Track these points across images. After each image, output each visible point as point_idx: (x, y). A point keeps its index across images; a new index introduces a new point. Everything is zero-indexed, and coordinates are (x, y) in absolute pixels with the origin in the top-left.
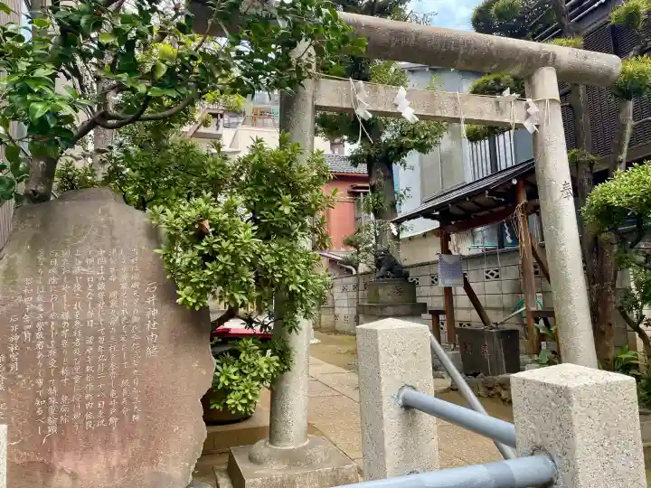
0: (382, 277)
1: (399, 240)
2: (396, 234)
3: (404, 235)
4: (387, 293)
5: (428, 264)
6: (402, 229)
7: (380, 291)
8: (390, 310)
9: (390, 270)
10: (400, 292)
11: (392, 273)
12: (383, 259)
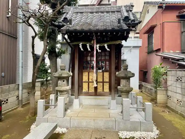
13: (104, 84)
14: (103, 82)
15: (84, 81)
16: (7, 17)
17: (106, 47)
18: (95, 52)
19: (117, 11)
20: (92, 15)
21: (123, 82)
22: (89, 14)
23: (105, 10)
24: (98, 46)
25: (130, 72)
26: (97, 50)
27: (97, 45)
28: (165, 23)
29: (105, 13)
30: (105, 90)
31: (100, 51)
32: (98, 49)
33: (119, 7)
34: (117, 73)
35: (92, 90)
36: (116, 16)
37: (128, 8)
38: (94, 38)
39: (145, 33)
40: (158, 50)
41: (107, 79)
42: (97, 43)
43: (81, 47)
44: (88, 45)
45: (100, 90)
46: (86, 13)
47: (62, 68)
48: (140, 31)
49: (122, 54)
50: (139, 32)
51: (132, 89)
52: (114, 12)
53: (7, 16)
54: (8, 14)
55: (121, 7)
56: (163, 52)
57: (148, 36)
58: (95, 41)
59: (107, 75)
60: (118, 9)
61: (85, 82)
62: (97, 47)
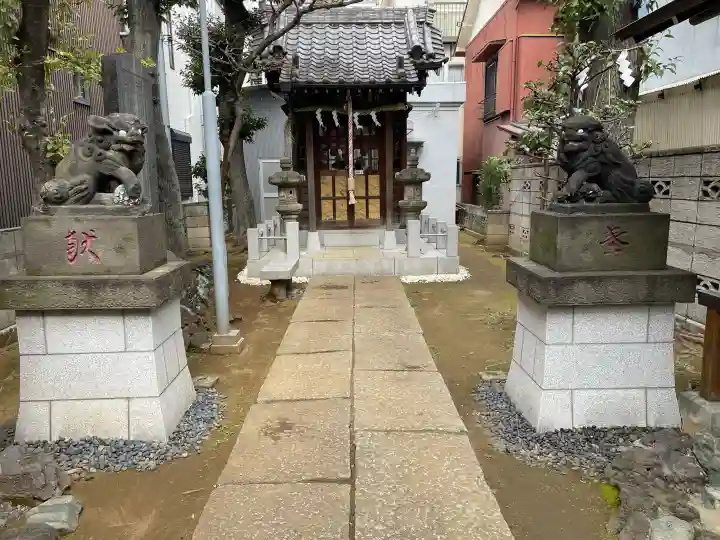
0: (571, 199)
1: (636, 97)
2: (629, 81)
3: (650, 86)
4: (583, 245)
5: (699, 152)
6: (648, 70)
7: (563, 239)
8: (582, 292)
9: (598, 179)
10: (620, 243)
11: (602, 186)
12: (582, 150)
13: (370, 201)
14: (367, 198)
15: (323, 195)
16: (121, 37)
17: (374, 118)
18: (351, 131)
19: (396, 23)
20: (336, 31)
21: (409, 191)
22: (328, 29)
23: (366, 19)
24: (356, 114)
25: (422, 170)
26: (354, 125)
27: (354, 113)
28: (523, 40)
29: (367, 29)
30: (371, 216)
31: (361, 127)
32: (357, 123)
33: (400, 10)
34: (398, 173)
35: (342, 217)
36: (395, 39)
37: (422, 14)
38: (349, 97)
39: (477, 61)
40: (506, 115)
41: (375, 190)
42: (355, 109)
43: (319, 117)
44: (334, 114)
45: (360, 214)
46: (319, 26)
47: (285, 165)
48: (467, 48)
49: (408, 131)
50: (463, 50)
51: (425, 204)
52: (389, 24)
53: (121, 33)
54: (123, 30)
55: (406, 10)
56: (515, 120)
57: (486, 68)
58: (350, 105)
59: (374, 180)
60: (398, 17)
61: (325, 198)
62: (354, 117)
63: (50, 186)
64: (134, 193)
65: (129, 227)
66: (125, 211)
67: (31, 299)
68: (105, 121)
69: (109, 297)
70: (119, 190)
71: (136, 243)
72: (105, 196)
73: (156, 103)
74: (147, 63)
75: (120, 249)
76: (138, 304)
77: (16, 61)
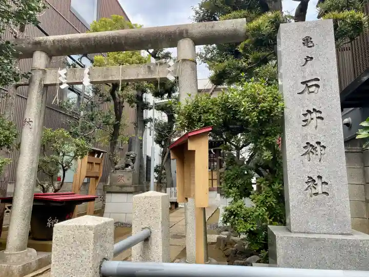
13: (213, 181)
59: (215, 173)
63: (116, 166)
64: (133, 168)
65: (131, 175)
66: (130, 171)
67: (109, 189)
68: (129, 153)
69: (125, 189)
70: (130, 167)
71: (131, 178)
72: (127, 168)
73: (141, 148)
74: (140, 138)
75: (128, 180)
76: (131, 191)
77: (111, 140)
